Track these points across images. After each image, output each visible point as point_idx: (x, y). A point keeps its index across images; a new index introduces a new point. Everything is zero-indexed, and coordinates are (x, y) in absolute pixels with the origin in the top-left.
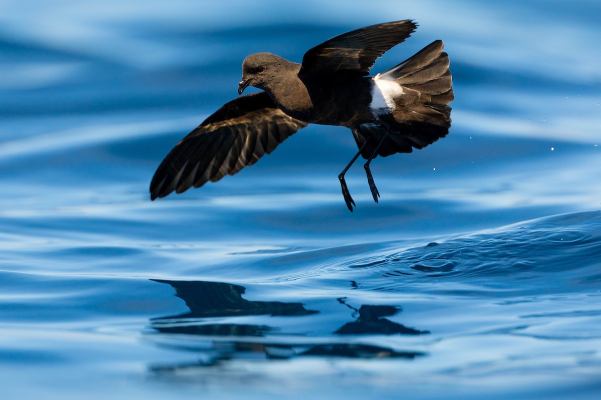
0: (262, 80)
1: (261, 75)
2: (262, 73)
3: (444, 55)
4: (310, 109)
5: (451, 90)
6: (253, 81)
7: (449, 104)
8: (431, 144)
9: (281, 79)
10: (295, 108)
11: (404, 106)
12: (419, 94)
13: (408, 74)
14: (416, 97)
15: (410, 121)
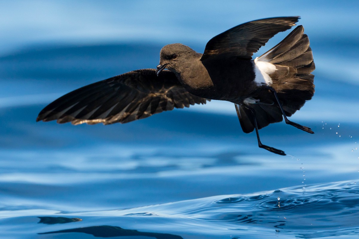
0: (175, 65)
1: (175, 61)
2: (176, 59)
3: (305, 36)
4: (211, 87)
5: (313, 61)
6: (168, 66)
7: (312, 73)
8: (299, 109)
9: (190, 64)
10: (199, 87)
11: (277, 80)
12: (288, 68)
13: (279, 55)
14: (286, 71)
15: (283, 90)
